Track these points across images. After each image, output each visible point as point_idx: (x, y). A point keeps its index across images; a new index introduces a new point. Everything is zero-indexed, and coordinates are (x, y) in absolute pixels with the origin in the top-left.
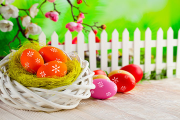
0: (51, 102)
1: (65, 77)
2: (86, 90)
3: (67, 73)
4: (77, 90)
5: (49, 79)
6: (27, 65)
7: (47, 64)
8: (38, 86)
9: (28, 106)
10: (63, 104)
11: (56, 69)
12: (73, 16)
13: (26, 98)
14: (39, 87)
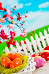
1: (22, 65)
2: (33, 66)
3: (23, 62)
4: (29, 68)
6: (5, 65)
12: (22, 31)
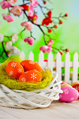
0: (29, 101)
1: (40, 83)
2: (57, 93)
3: (42, 80)
4: (50, 93)
5: (29, 84)
6: (11, 73)
7: (27, 72)
8: (20, 88)
9: (12, 104)
10: (39, 103)
11: (34, 76)
12: (45, 42)
13: (10, 98)
14: (20, 90)
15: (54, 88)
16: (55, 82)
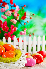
1: (15, 58)
3: (15, 56)
5: (8, 59)
7: (7, 52)
11: (11, 54)
15: (22, 60)
16: (23, 57)
